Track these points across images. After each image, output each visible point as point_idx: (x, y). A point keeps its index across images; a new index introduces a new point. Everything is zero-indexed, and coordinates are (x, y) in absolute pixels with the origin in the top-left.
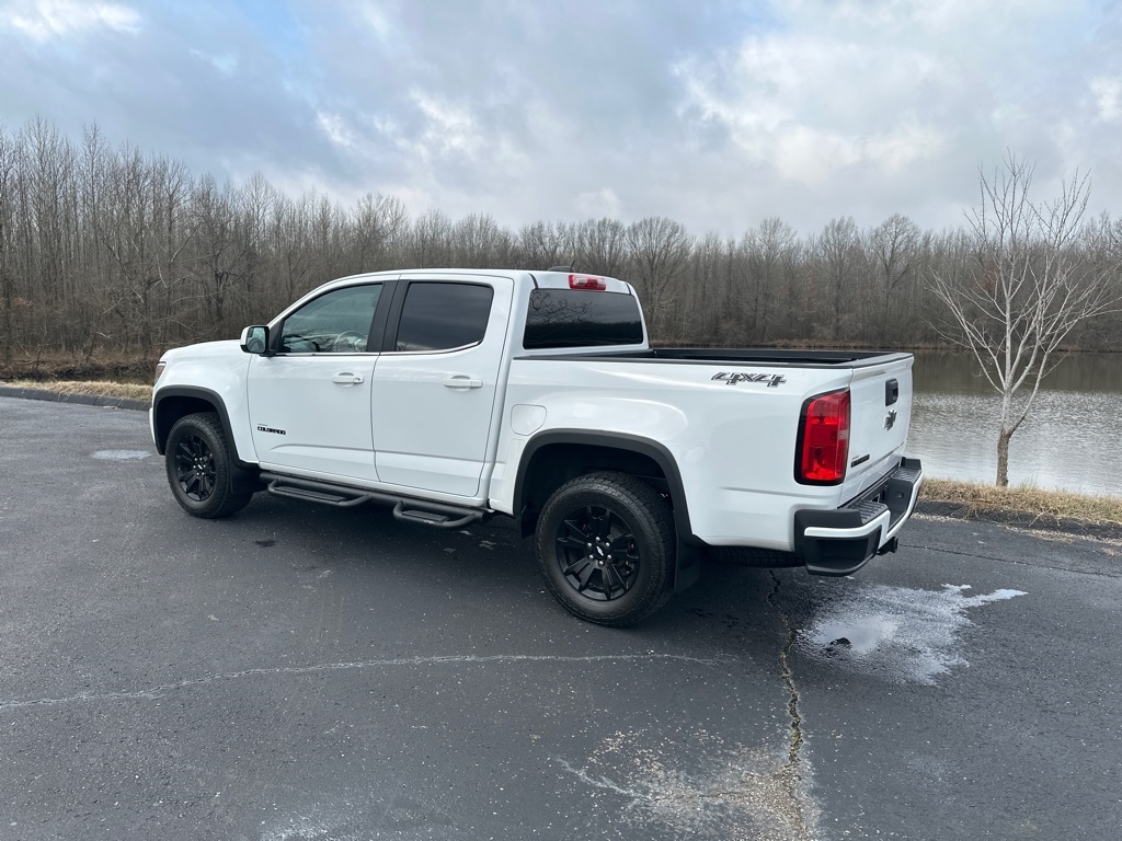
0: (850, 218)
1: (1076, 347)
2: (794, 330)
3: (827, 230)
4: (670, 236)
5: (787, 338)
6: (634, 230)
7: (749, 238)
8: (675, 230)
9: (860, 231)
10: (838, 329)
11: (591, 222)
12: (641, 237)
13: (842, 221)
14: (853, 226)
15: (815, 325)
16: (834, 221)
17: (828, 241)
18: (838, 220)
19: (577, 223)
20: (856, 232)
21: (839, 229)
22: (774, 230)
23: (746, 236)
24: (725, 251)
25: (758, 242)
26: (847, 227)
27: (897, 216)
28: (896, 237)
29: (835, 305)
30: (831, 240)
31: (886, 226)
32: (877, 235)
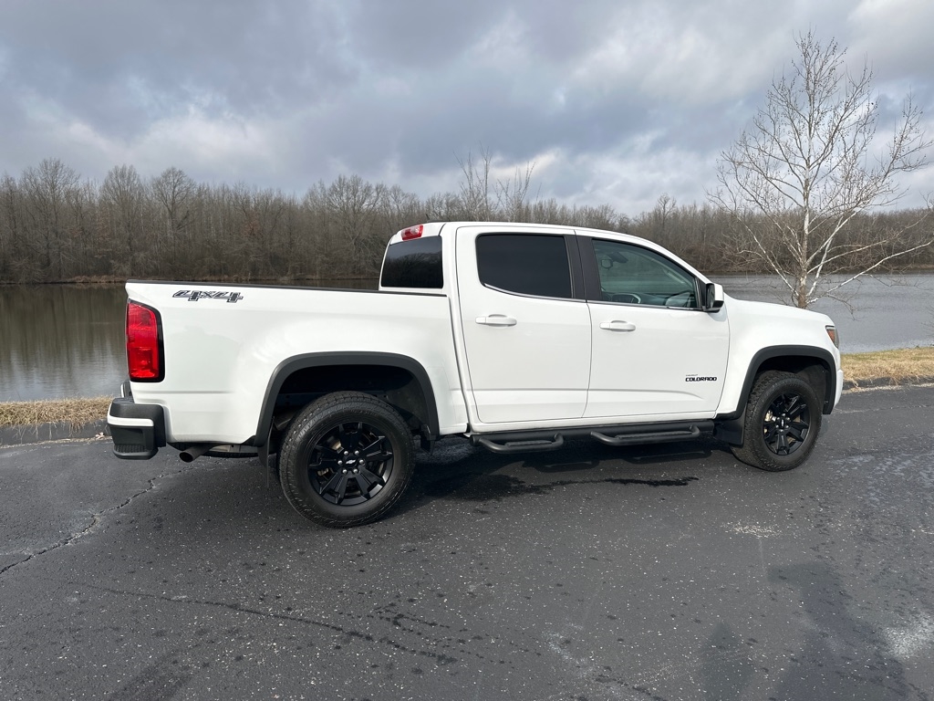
0: (131, 167)
1: (318, 277)
2: (91, 267)
3: (111, 175)
5: (85, 274)
7: (29, 175)
9: (141, 178)
10: (134, 265)
13: (124, 169)
14: (135, 174)
15: (112, 261)
16: (116, 167)
17: (113, 185)
18: (120, 167)
20: (138, 180)
21: (123, 176)
22: (55, 171)
23: (25, 174)
25: (39, 181)
26: (130, 174)
27: (173, 169)
28: (174, 187)
29: (129, 244)
30: (116, 185)
31: (166, 176)
32: (158, 184)
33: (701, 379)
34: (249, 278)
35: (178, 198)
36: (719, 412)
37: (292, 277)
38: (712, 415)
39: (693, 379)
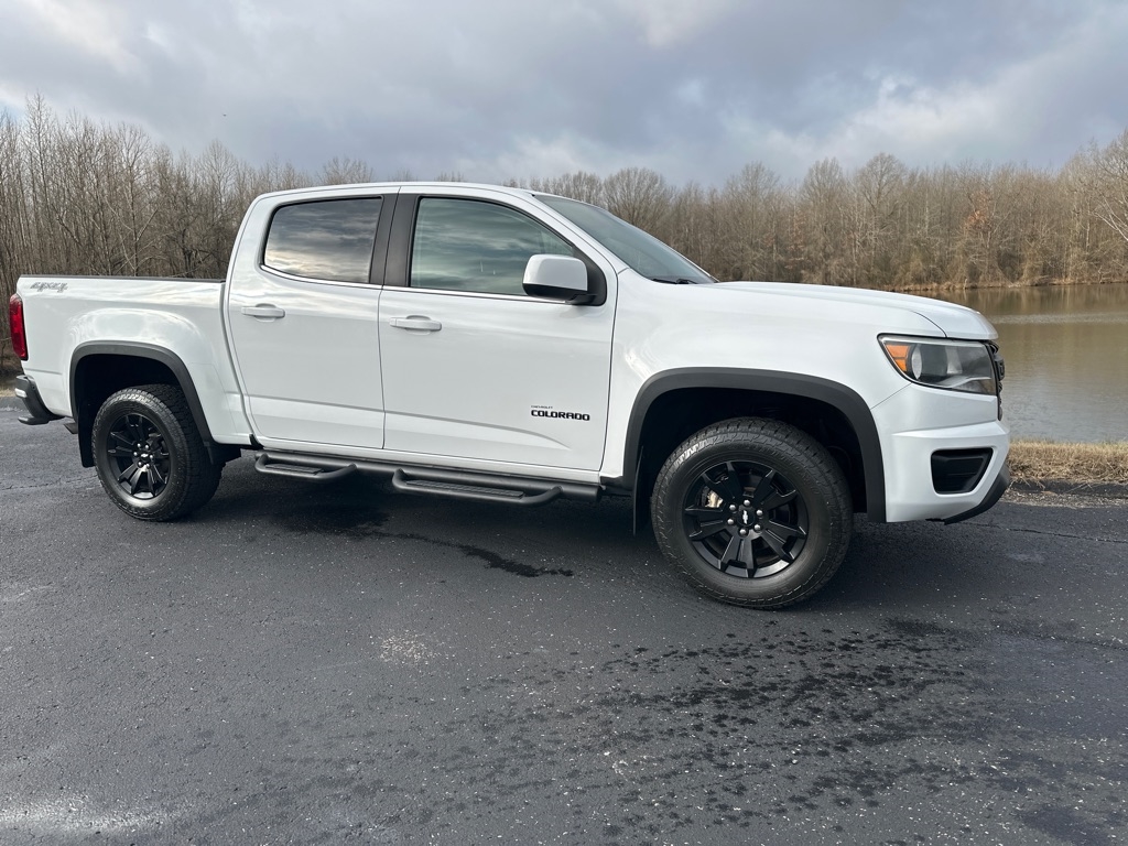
0: (834, 159)
1: (1069, 280)
3: (811, 171)
4: (649, 187)
6: (611, 184)
7: (731, 184)
8: (654, 180)
9: (844, 171)
11: (566, 177)
12: (619, 190)
13: (826, 162)
14: (837, 167)
15: (803, 272)
16: (818, 162)
17: (812, 184)
18: (822, 161)
19: (551, 179)
20: (840, 174)
21: (823, 171)
22: (756, 175)
23: (728, 183)
24: (706, 200)
25: (740, 190)
26: (831, 169)
27: (882, 154)
28: (882, 176)
29: (824, 251)
30: (816, 184)
31: (871, 165)
32: (863, 176)
33: (560, 415)
34: (965, 285)
35: (885, 190)
36: (602, 474)
37: (1028, 283)
38: (594, 478)
39: (545, 414)
